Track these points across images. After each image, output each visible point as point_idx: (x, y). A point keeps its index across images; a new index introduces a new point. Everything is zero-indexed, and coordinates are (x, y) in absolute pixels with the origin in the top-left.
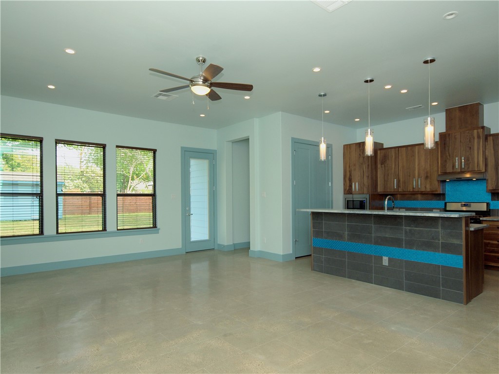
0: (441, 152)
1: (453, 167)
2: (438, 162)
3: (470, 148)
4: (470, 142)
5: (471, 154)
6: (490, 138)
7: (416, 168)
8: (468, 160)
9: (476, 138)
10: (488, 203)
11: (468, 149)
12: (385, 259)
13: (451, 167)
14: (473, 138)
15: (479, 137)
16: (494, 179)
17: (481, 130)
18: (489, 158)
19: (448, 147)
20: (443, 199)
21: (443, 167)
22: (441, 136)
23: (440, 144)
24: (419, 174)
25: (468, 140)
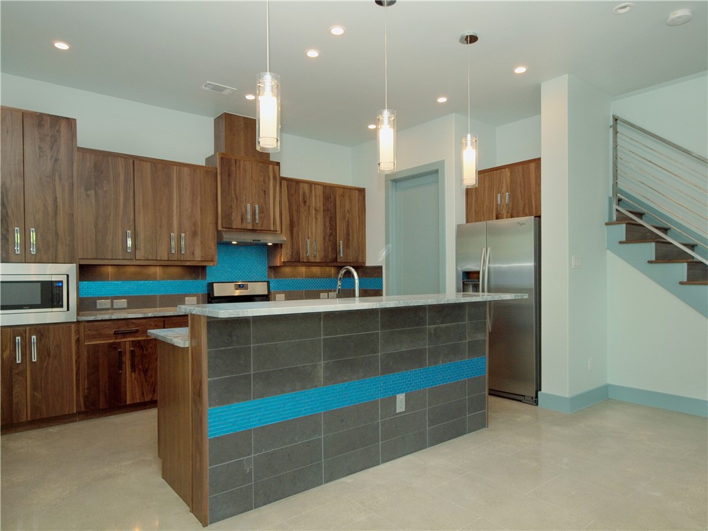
1: (242, 219)
3: (265, 192)
4: (264, 182)
5: (266, 203)
6: (284, 183)
7: (175, 212)
8: (261, 211)
9: (271, 177)
10: (268, 283)
11: (262, 193)
12: (401, 398)
13: (239, 218)
14: (269, 177)
15: (275, 178)
16: (289, 245)
17: (276, 167)
18: (284, 213)
19: (235, 183)
20: (204, 277)
21: (227, 216)
22: (222, 158)
23: (221, 174)
24: (180, 224)
25: (261, 179)
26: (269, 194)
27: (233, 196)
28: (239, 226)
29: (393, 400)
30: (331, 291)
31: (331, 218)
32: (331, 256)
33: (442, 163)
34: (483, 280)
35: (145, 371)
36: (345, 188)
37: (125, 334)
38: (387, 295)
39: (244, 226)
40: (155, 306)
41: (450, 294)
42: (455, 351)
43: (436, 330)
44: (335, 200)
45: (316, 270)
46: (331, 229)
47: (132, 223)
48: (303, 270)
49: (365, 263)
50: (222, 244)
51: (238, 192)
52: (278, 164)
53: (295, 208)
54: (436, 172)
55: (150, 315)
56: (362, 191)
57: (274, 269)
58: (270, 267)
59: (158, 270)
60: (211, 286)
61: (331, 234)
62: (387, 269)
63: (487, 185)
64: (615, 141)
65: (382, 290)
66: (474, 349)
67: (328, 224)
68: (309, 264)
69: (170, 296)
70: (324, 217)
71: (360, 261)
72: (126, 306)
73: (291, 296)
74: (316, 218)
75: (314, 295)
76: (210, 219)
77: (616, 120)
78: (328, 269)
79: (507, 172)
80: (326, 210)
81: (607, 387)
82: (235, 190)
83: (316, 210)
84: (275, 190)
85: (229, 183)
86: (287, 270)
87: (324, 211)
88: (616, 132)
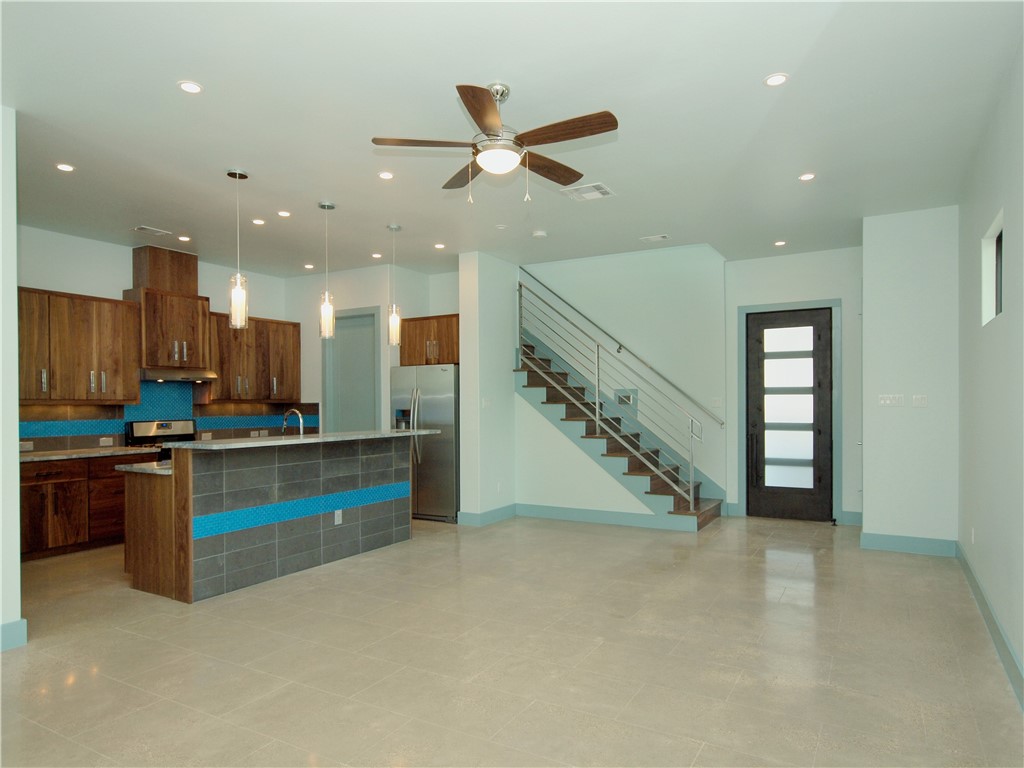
0: (147, 326)
1: (169, 357)
2: (141, 344)
3: (193, 328)
4: (193, 318)
5: (195, 339)
6: (214, 318)
7: (94, 349)
8: (189, 348)
9: (200, 313)
10: (194, 421)
11: (190, 329)
12: (338, 514)
13: (166, 356)
14: (197, 313)
15: (204, 314)
16: (219, 382)
17: (206, 303)
18: (213, 349)
19: (161, 319)
20: (121, 417)
21: (152, 354)
22: (147, 294)
23: (146, 310)
24: (100, 363)
25: (190, 315)
26: (197, 331)
27: (159, 332)
28: (166, 364)
29: (332, 515)
30: (262, 429)
31: (263, 354)
32: (264, 393)
33: (379, 307)
34: (414, 418)
35: (69, 514)
36: (279, 323)
37: (48, 477)
38: (324, 432)
39: (171, 364)
40: (65, 448)
41: (386, 430)
42: (384, 477)
43: (367, 459)
44: (268, 335)
45: (246, 407)
46: (264, 365)
47: (47, 362)
48: (231, 407)
49: (299, 399)
50: (145, 382)
51: (164, 326)
52: (207, 299)
53: (225, 343)
54: (373, 315)
55: (74, 456)
56: (296, 326)
57: (199, 407)
58: (195, 405)
59: (69, 410)
60: (130, 426)
61: (264, 371)
62: (324, 406)
63: (418, 332)
64: (520, 303)
65: (318, 428)
66: (400, 475)
67: (260, 360)
68: (240, 401)
69: (83, 437)
70: (257, 353)
71: (295, 398)
72: (32, 449)
73: (218, 435)
74: (248, 354)
75: (244, 434)
76: (133, 355)
77: (521, 286)
78: (258, 406)
79: (434, 323)
80: (259, 346)
81: (515, 505)
82: (161, 326)
83: (248, 346)
84: (204, 325)
85: (155, 317)
86: (215, 407)
87: (257, 347)
88: (521, 296)
